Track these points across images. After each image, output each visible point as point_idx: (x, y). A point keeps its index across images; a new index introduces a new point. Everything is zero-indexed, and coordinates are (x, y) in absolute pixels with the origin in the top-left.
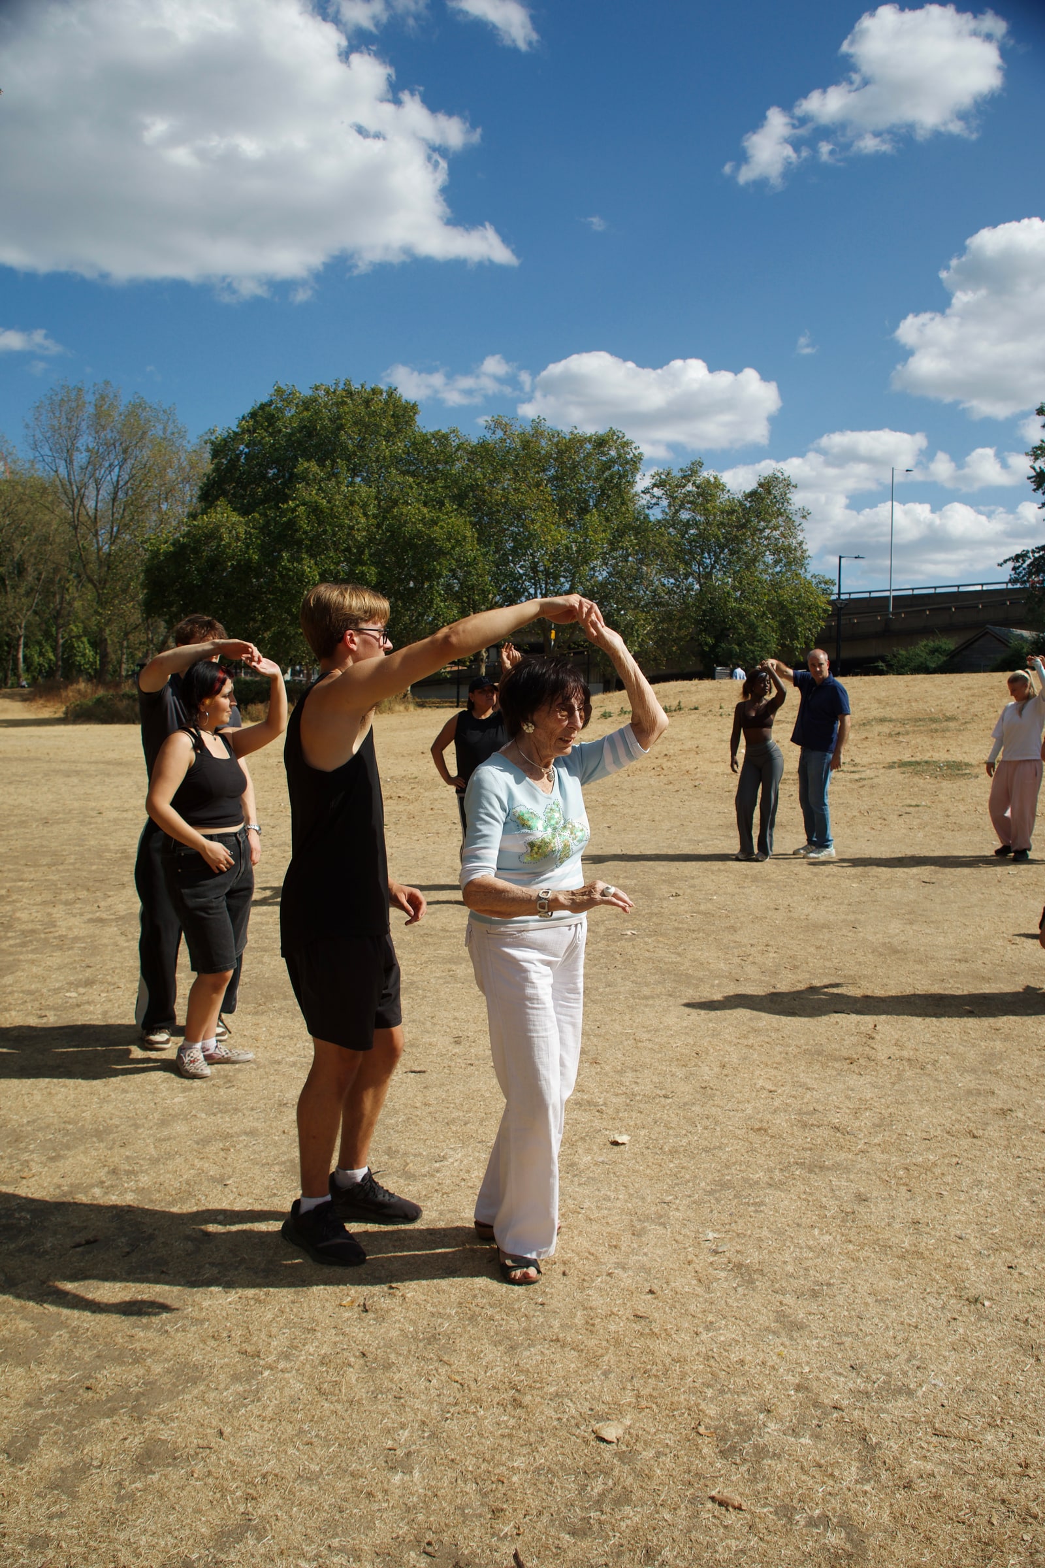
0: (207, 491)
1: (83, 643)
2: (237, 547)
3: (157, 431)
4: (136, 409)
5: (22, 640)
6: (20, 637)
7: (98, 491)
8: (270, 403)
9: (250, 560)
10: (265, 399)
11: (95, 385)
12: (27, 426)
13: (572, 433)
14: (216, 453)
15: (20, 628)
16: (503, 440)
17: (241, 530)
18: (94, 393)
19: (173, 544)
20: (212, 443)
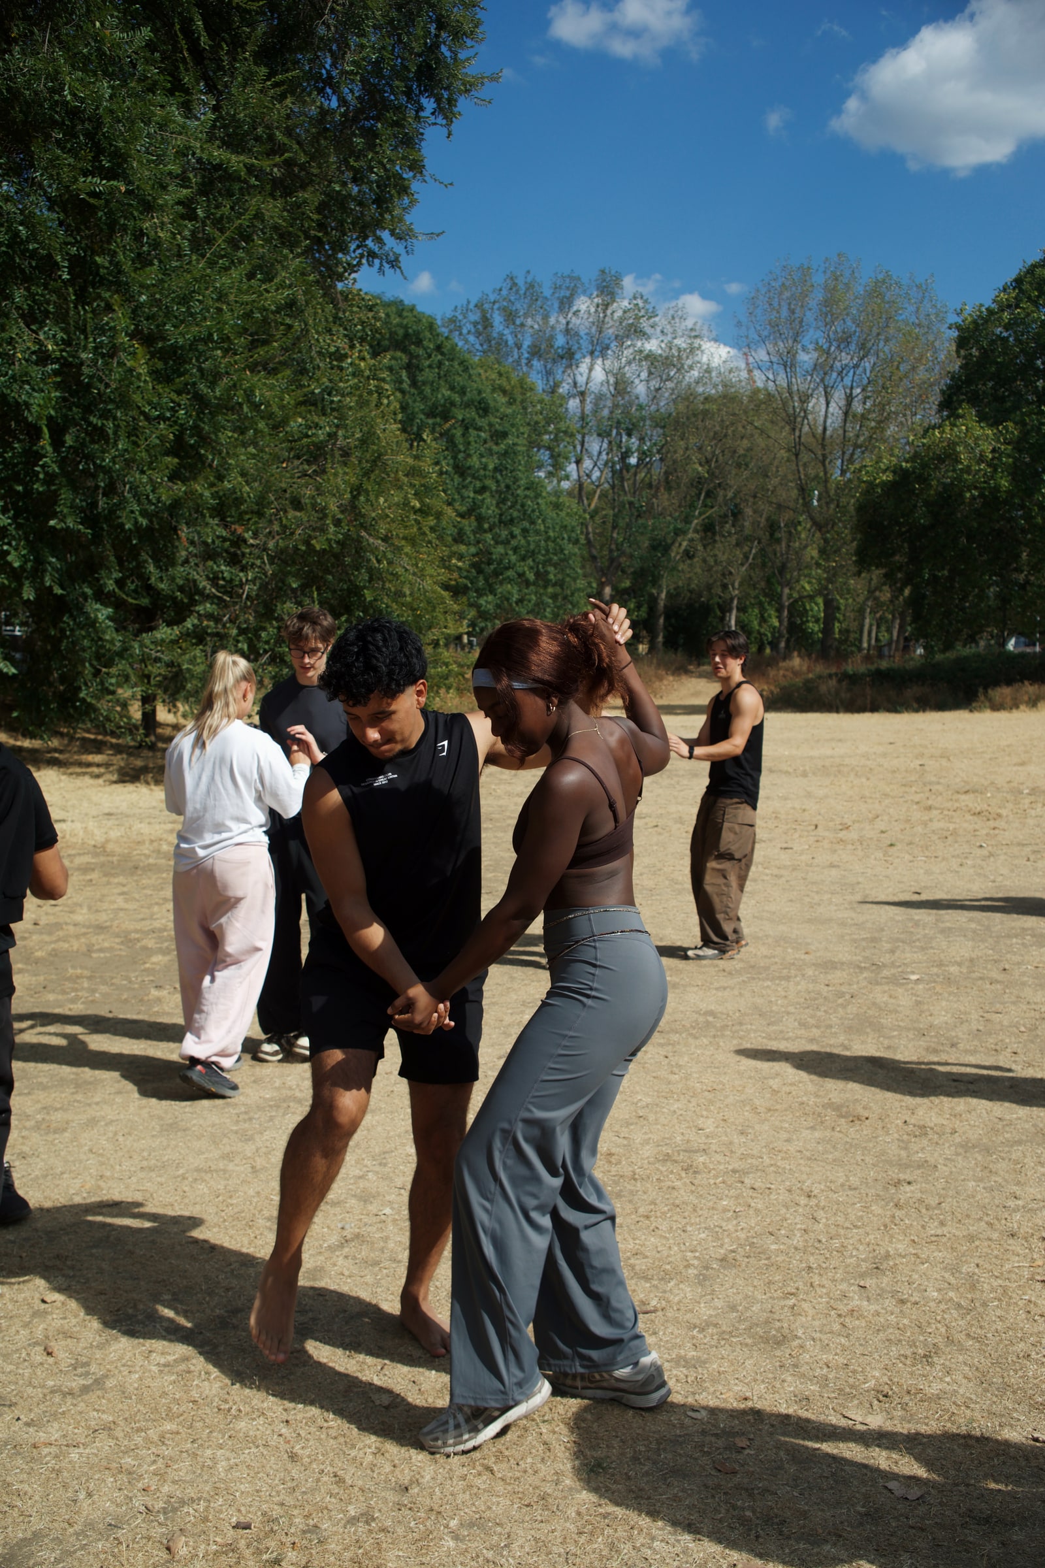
0: (950, 396)
1: (817, 604)
2: (980, 470)
3: (907, 314)
5: (735, 602)
6: (732, 599)
7: (828, 404)
9: (997, 488)
11: (826, 261)
12: (739, 324)
14: (964, 342)
15: (734, 588)
17: (987, 448)
18: (825, 272)
19: (894, 472)
20: (959, 327)
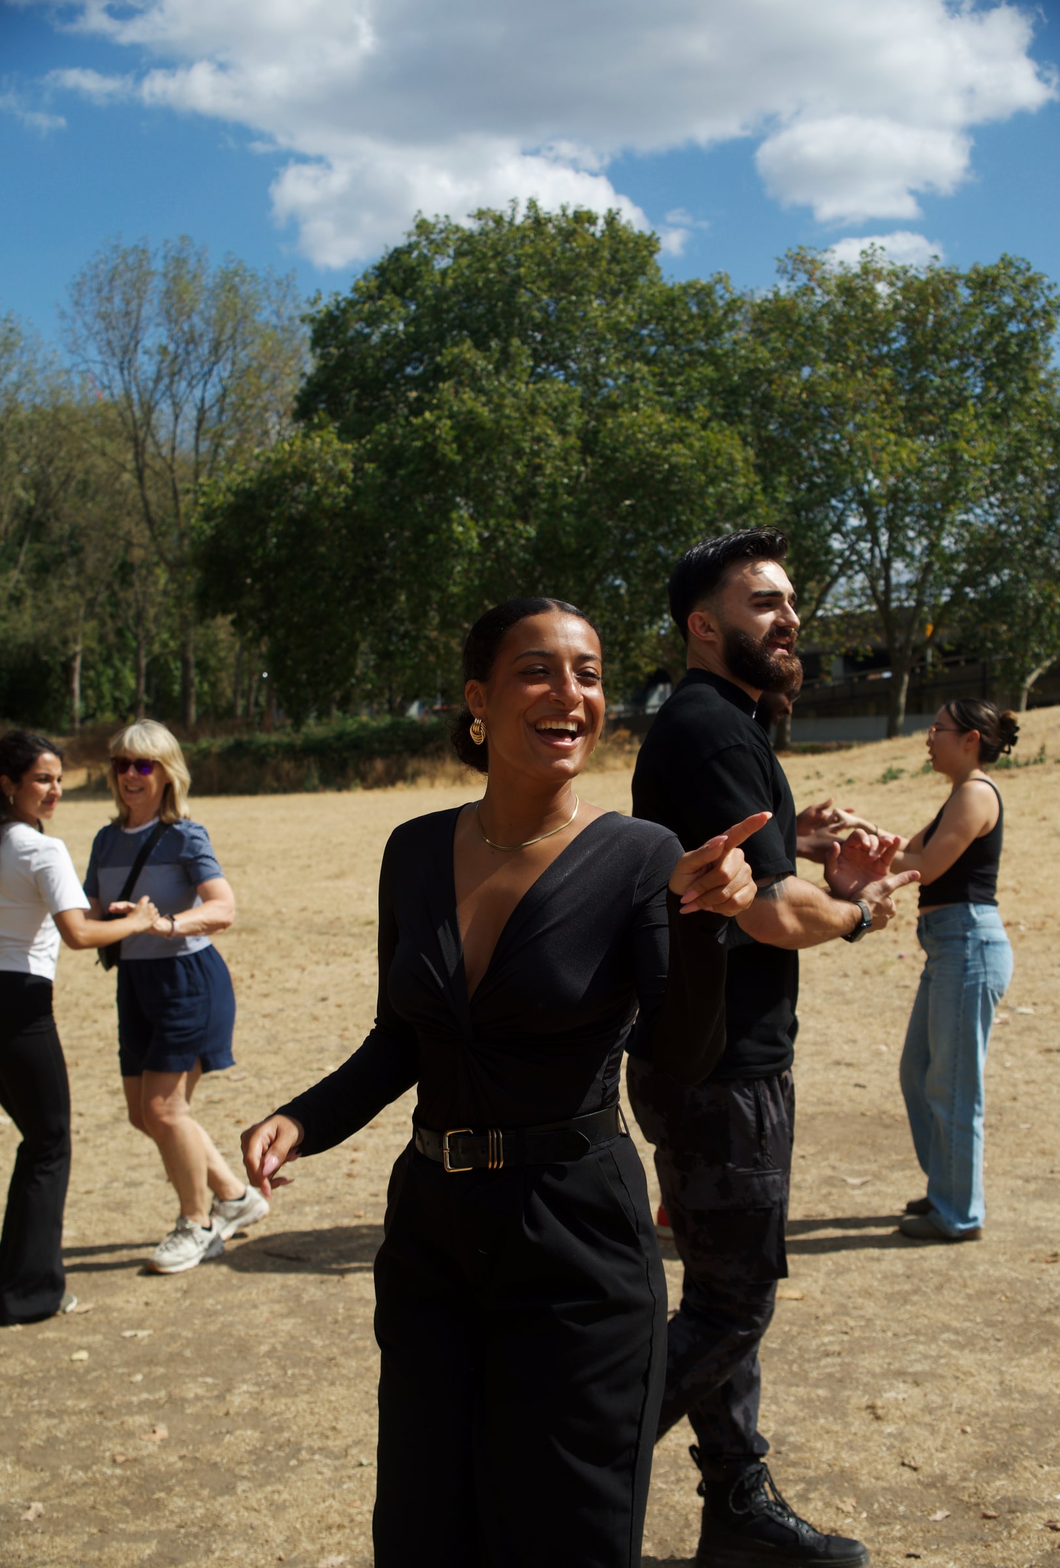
0: (304, 403)
2: (339, 494)
4: (229, 284)
8: (410, 248)
10: (401, 242)
11: (166, 242)
13: (930, 268)
14: (319, 339)
15: (76, 642)
16: (807, 291)
17: (347, 466)
18: (164, 257)
20: (313, 320)
